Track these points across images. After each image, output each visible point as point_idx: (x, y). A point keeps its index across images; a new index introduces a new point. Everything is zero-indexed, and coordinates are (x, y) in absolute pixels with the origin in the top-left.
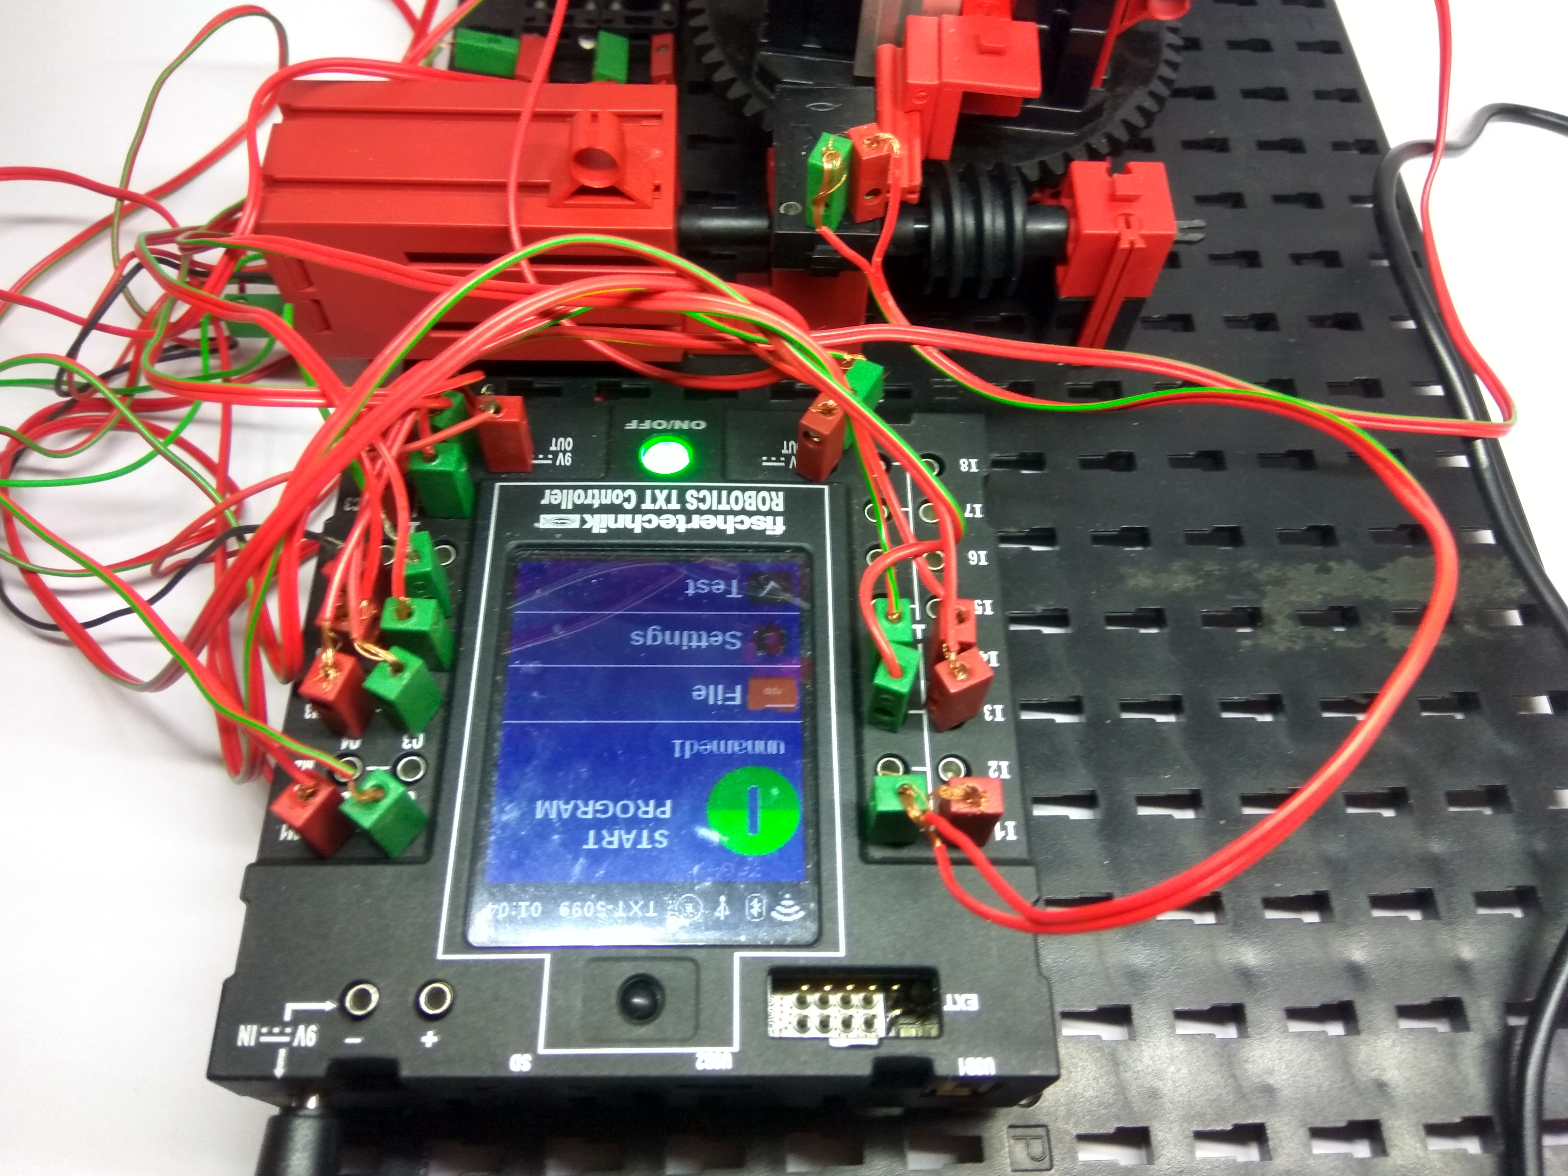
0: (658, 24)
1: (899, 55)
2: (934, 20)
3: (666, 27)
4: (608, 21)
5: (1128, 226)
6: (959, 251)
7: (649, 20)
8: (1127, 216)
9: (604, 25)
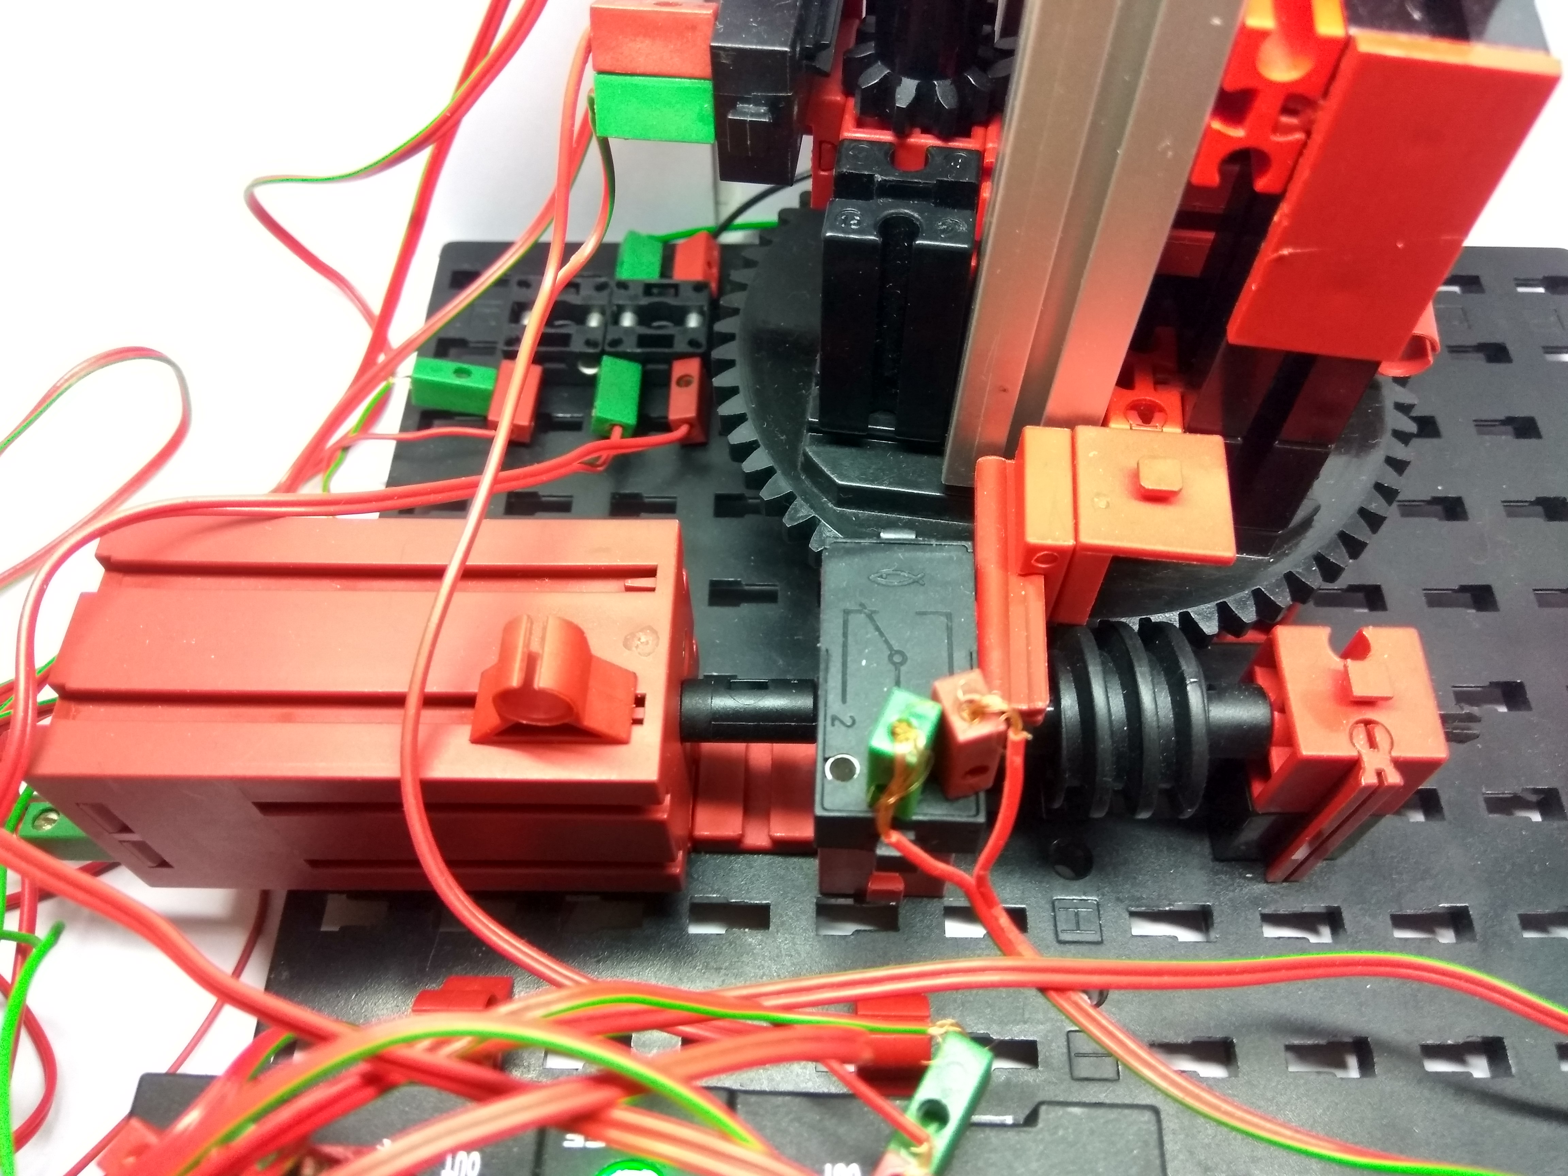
0: (680, 346)
1: (1010, 472)
2: (1064, 434)
3: (691, 350)
4: (616, 343)
5: (1372, 743)
6: (1105, 743)
7: (668, 340)
8: (1368, 723)
9: (608, 349)
